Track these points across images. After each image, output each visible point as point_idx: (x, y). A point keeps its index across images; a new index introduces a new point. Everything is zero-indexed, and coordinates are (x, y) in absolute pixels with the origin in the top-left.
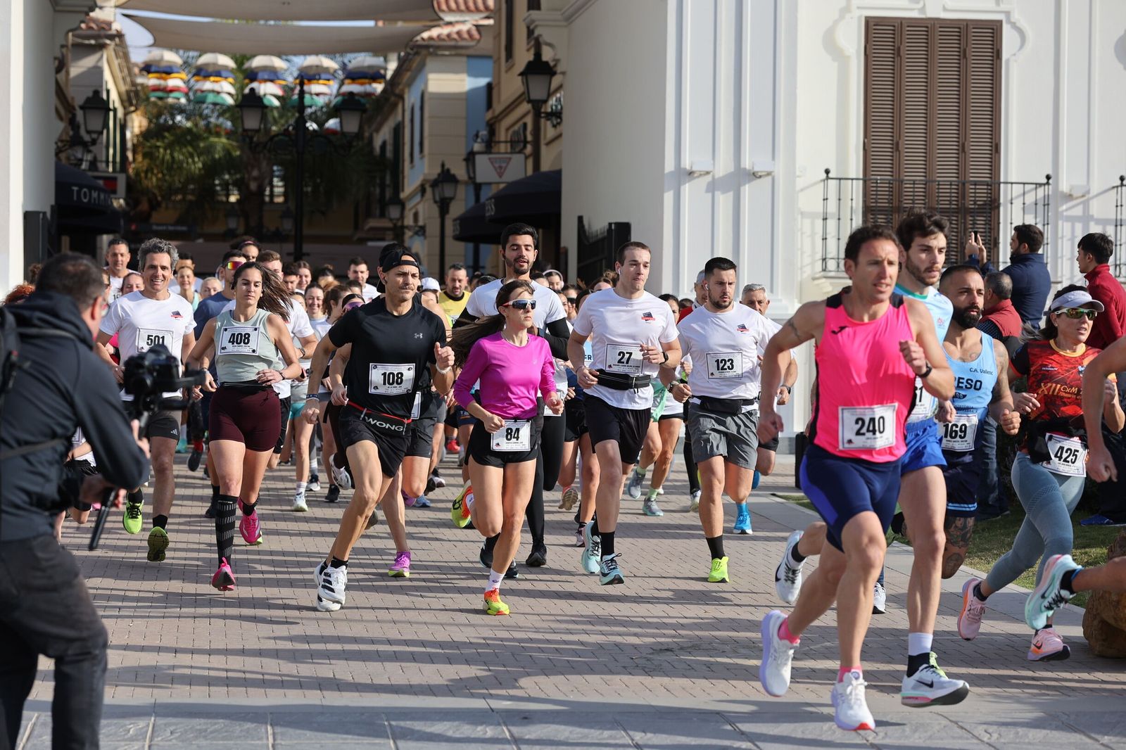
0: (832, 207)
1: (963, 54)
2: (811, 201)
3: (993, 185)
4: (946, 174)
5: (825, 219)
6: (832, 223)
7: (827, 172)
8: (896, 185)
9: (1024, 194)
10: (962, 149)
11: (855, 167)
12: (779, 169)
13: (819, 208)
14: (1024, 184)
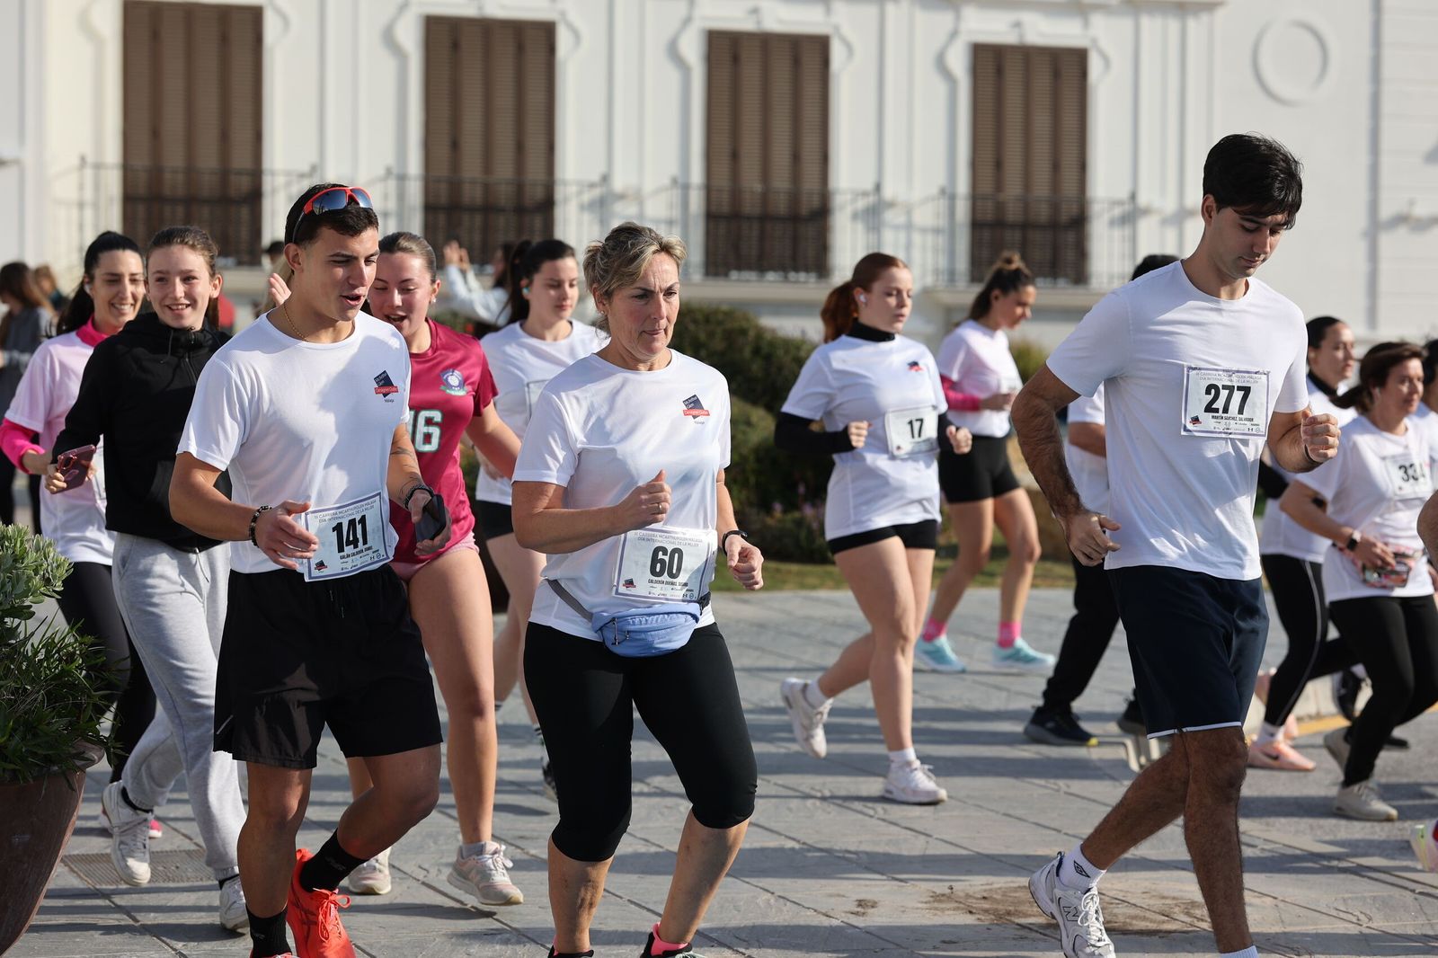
0: (89, 195)
1: (224, 39)
2: (66, 188)
3: (256, 174)
4: (208, 160)
5: (81, 205)
6: (89, 214)
7: (83, 160)
8: (156, 172)
9: (288, 184)
10: (225, 136)
11: (112, 152)
12: (28, 158)
13: (72, 194)
14: (288, 173)
